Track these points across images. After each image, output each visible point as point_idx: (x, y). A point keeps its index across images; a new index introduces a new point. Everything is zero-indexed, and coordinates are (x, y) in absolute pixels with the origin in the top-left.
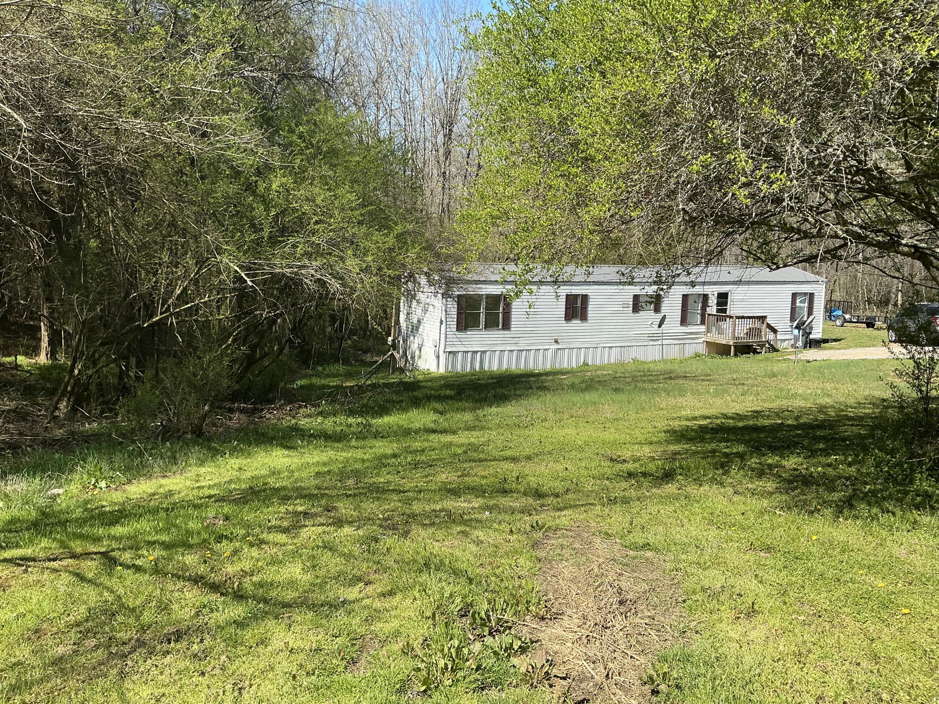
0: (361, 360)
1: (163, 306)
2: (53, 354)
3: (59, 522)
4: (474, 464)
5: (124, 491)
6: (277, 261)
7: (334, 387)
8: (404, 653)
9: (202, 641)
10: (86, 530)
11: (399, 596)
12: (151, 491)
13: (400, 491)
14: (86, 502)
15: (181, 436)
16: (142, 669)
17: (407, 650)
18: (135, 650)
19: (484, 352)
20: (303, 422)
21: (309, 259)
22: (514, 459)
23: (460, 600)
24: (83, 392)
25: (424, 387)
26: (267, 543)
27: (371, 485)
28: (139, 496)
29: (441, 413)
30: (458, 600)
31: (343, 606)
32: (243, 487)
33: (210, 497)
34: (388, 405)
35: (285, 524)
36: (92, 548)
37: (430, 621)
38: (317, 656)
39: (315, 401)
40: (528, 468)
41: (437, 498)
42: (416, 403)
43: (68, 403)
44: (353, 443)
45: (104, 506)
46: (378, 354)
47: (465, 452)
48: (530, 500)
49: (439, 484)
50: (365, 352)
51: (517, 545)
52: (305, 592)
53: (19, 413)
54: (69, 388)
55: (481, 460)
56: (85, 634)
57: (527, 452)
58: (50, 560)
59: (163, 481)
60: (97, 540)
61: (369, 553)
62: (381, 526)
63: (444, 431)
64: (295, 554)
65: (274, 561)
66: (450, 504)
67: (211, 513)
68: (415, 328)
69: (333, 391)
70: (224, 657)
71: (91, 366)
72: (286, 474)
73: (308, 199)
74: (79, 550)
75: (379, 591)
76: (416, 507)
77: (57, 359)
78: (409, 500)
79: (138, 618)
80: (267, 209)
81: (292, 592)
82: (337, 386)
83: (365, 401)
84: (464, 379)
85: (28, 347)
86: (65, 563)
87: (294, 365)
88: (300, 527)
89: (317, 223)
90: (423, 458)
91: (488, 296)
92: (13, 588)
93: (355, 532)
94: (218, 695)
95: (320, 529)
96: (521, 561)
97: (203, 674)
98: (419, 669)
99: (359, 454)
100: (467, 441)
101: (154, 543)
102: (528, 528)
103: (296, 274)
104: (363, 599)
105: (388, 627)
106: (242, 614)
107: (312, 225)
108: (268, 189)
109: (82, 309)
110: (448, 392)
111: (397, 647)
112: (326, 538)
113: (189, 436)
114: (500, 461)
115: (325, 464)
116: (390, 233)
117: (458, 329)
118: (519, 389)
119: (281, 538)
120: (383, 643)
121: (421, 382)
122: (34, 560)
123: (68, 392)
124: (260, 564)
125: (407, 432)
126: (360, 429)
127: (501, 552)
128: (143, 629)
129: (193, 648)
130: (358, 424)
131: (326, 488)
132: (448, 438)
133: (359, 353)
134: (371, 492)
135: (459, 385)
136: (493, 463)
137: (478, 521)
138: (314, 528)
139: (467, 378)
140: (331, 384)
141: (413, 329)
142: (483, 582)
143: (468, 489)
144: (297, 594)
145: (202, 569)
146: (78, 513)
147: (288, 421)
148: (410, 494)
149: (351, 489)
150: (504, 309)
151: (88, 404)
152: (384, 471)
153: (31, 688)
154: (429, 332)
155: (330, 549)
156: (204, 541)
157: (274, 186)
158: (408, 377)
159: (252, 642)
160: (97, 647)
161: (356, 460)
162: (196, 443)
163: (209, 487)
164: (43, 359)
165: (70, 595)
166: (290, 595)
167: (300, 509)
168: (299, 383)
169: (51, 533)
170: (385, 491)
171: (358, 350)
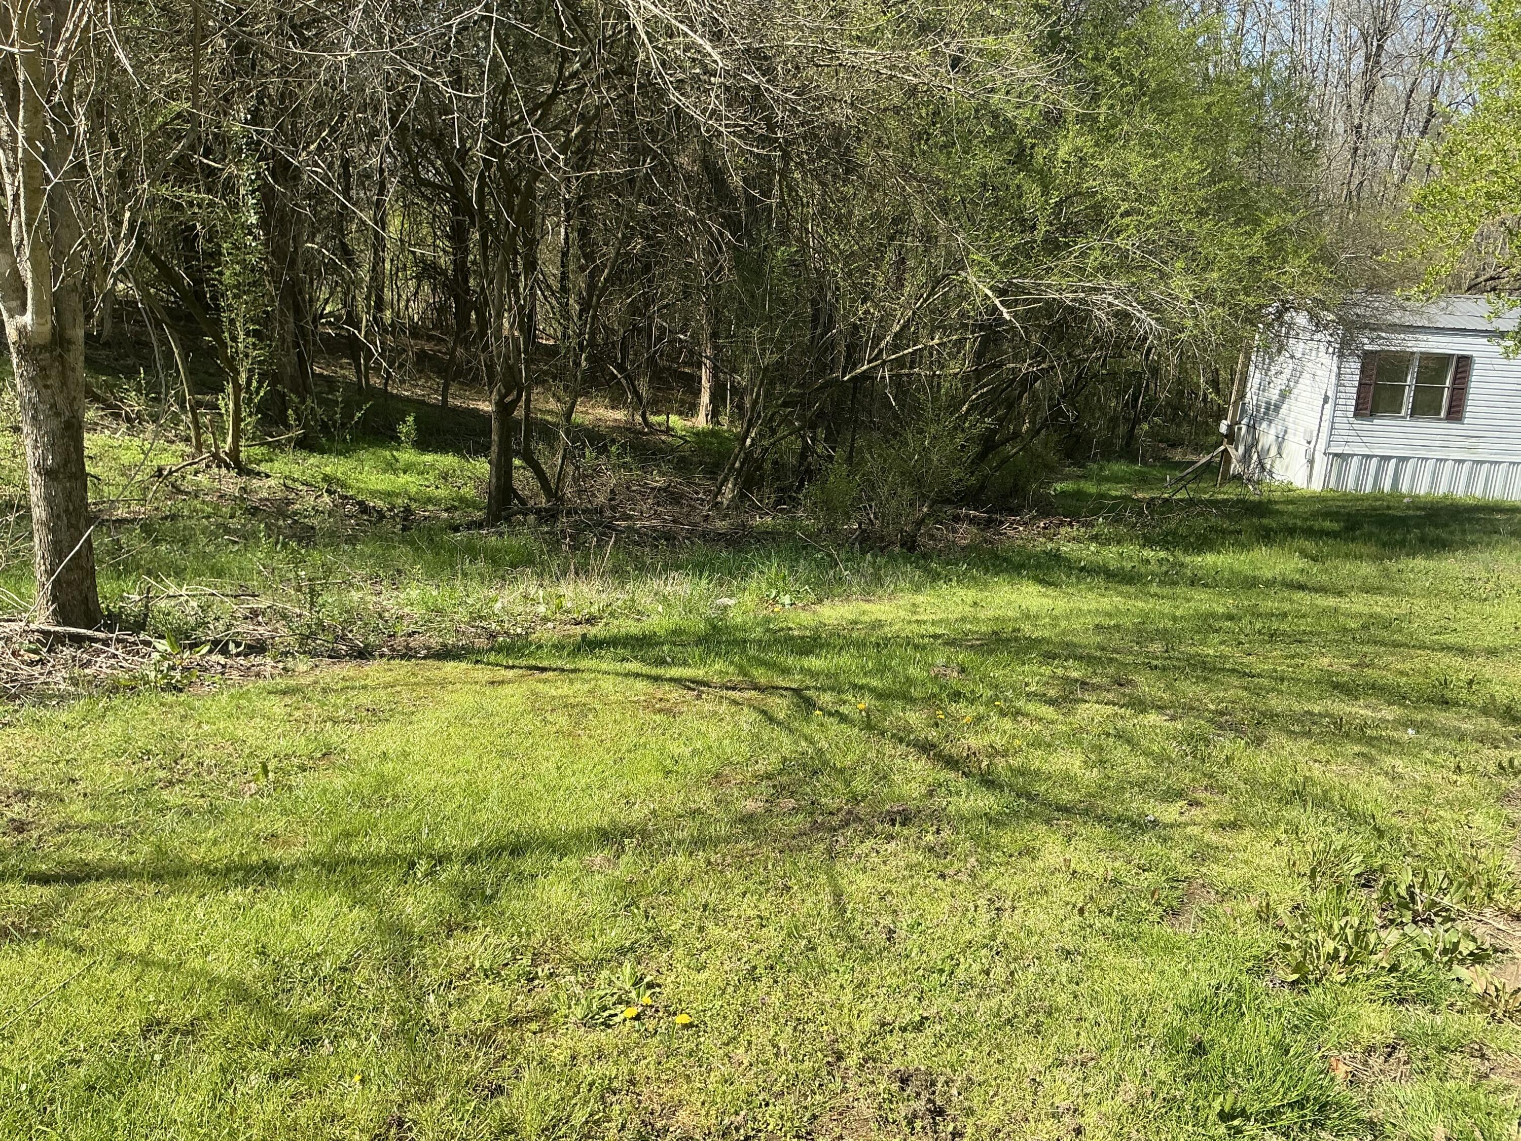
0: (1165, 458)
1: (872, 349)
2: (715, 414)
3: (735, 640)
4: (1383, 649)
5: (815, 612)
6: (1053, 280)
7: (1116, 498)
8: (1261, 917)
9: (938, 832)
10: (771, 656)
11: (1248, 834)
12: (852, 617)
13: (1245, 674)
14: (768, 620)
15: (886, 547)
16: (857, 851)
17: (1264, 915)
18: (848, 824)
19: (1403, 460)
20: (1066, 548)
21: (1108, 276)
22: (1462, 651)
23: (1360, 858)
24: (755, 471)
25: (1282, 513)
26: (1026, 715)
27: (1192, 657)
28: (836, 622)
29: (1315, 559)
30: (1357, 859)
31: (1153, 828)
32: (984, 629)
33: (936, 637)
34: (1213, 536)
35: (1052, 693)
36: (780, 682)
37: (1306, 881)
38: (1115, 890)
39: (1086, 516)
40: (1489, 669)
41: (1314, 694)
42: (1267, 537)
43: (734, 485)
44: (1154, 588)
45: (790, 629)
46: (1196, 450)
47: (1365, 627)
48: (1496, 725)
49: (1317, 673)
50: (1174, 446)
51: (1471, 793)
52: (1090, 795)
53: (672, 493)
54: (737, 465)
55: (1395, 645)
56: (780, 790)
57: (1489, 641)
58: (728, 688)
59: (867, 607)
60: (785, 671)
61: (1195, 757)
62: (1211, 721)
63: (1321, 589)
64: (1073, 738)
65: (1037, 743)
66: (1340, 707)
67: (940, 660)
68: (1272, 410)
69: (1118, 504)
70: (973, 860)
71: (769, 434)
72: (1047, 620)
73: (1115, 174)
74: (763, 681)
75: (1214, 817)
76: (1275, 703)
77: (718, 423)
78: (1261, 689)
79: (847, 783)
80: (1045, 192)
81: (1070, 791)
82: (1121, 497)
83: (1173, 525)
84: (1359, 505)
85: (683, 403)
86: (747, 694)
87: (1053, 457)
88: (1077, 701)
89: (1127, 214)
90: (1284, 626)
91: (1427, 357)
92: (684, 716)
93: (1168, 724)
94: (967, 910)
95: (1110, 710)
96: (1478, 819)
97: (942, 876)
98: (1287, 948)
99: (1166, 607)
100: (1366, 610)
101: (862, 687)
102: (1492, 769)
103: (1083, 302)
104: (1186, 825)
105: (1231, 875)
106: (995, 806)
107: (1118, 217)
108: (1050, 158)
109: (764, 350)
110: (1328, 524)
111: (1248, 907)
112: (1120, 724)
113: (897, 549)
114: (1433, 650)
115: (1109, 615)
116: (1255, 231)
117: (1356, 415)
118: (1472, 533)
119: (1048, 712)
120: (1224, 895)
121: (1276, 502)
122: (707, 684)
123: (736, 470)
124: (1017, 742)
125: (1250, 583)
126: (1164, 568)
127: (1438, 798)
128: (855, 799)
129: (927, 839)
130: (1160, 561)
131: (1115, 651)
132: (1331, 602)
133: (1161, 445)
134: (1194, 667)
135: (1349, 514)
136: (1419, 652)
137: (1392, 742)
138: (1097, 706)
139: (1366, 504)
140: (1113, 493)
141: (1268, 409)
142: (1403, 839)
143: (1373, 687)
144: (1077, 796)
145: (933, 734)
146: (758, 633)
147: (1044, 545)
148: (1265, 682)
149: (1157, 658)
150: (1454, 382)
151: (759, 490)
152: (1215, 638)
153: (716, 846)
154: (1299, 416)
155: (1129, 742)
156: (934, 696)
157: (1061, 154)
158: (1251, 493)
159: (1013, 849)
160: (796, 810)
161: (1162, 615)
162: (907, 560)
163: (933, 623)
164: (701, 421)
165: (758, 737)
166: (1067, 796)
167: (1075, 675)
168: (1059, 486)
169: (727, 653)
170: (1214, 670)
171: (1161, 441)
